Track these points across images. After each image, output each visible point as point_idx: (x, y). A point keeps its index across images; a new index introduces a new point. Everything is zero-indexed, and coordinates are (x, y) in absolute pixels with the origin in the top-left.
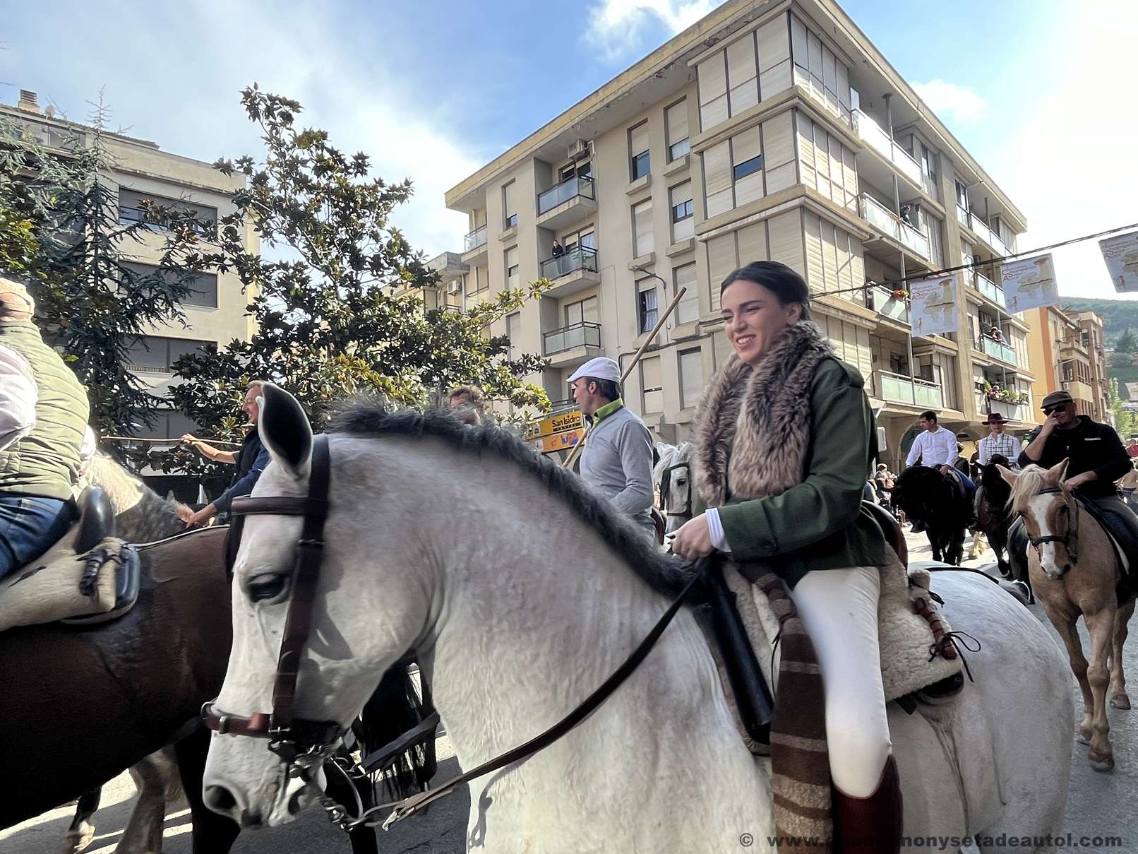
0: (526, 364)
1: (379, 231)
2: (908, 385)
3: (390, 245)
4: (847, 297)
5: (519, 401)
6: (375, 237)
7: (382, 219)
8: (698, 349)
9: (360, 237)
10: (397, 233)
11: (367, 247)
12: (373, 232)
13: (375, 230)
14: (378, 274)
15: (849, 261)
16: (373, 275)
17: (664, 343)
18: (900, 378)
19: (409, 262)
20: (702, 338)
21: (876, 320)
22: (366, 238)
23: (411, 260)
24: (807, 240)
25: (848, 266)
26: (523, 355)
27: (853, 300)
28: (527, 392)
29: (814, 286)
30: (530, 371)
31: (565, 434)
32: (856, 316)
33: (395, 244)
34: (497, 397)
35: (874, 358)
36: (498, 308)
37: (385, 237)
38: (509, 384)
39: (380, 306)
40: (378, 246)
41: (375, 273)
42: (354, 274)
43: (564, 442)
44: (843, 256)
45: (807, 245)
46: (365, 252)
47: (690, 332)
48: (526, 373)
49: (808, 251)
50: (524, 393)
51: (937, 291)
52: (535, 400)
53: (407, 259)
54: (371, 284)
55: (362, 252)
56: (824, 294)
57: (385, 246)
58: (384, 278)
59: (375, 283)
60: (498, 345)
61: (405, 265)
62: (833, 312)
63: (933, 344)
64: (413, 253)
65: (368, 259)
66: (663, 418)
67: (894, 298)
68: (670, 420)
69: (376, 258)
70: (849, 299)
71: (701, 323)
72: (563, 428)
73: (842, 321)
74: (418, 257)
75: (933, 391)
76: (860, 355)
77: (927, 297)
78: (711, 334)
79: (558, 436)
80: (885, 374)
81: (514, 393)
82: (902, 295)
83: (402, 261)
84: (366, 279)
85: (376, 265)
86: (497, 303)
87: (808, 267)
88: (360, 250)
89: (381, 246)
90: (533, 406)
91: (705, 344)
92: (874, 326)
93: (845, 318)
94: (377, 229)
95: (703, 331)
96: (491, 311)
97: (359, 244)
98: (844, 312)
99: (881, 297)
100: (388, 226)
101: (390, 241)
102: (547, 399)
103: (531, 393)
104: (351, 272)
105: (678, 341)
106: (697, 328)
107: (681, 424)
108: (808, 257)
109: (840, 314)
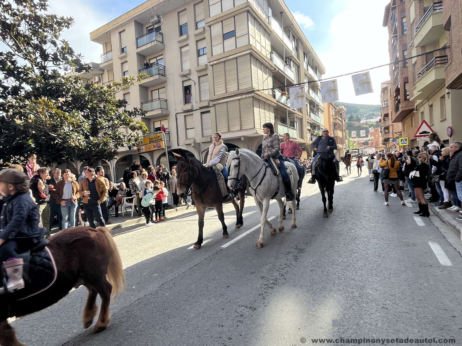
0: (136, 112)
1: (56, 40)
2: (286, 128)
3: (63, 48)
4: (266, 92)
5: (133, 128)
6: (54, 43)
7: (57, 34)
8: (209, 112)
9: (45, 43)
10: (66, 42)
11: (49, 49)
12: (52, 41)
13: (53, 40)
14: (56, 64)
15: (267, 78)
16: (54, 64)
17: (195, 109)
18: (284, 126)
19: (73, 59)
20: (210, 107)
21: (276, 103)
22: (49, 44)
23: (74, 58)
24: (252, 68)
25: (267, 80)
26: (134, 108)
27: (268, 94)
28: (137, 124)
29: (255, 87)
30: (137, 116)
31: (155, 144)
32: (270, 100)
33: (65, 48)
34: (122, 126)
35: (275, 118)
36: (122, 85)
37: (60, 45)
38: (128, 120)
39: (59, 79)
40: (56, 48)
41: (55, 63)
42: (43, 63)
43: (154, 147)
44: (265, 76)
45: (252, 70)
46: (48, 52)
47: (206, 104)
48: (136, 116)
49: (253, 73)
50: (135, 125)
51: (298, 91)
52: (140, 128)
53: (72, 57)
54: (53, 68)
55: (47, 51)
56: (258, 90)
57: (60, 48)
58: (61, 66)
59: (55, 68)
60: (122, 103)
61: (72, 60)
62: (261, 98)
63: (295, 113)
64: (76, 54)
65: (50, 55)
66: (195, 140)
67: (282, 94)
68: (198, 141)
69: (55, 55)
70: (267, 94)
71: (210, 100)
72: (154, 141)
73: (264, 102)
74: (78, 57)
75: (295, 131)
76: (271, 116)
77: (295, 93)
78: (214, 105)
79: (152, 145)
80: (279, 124)
81: (131, 125)
82: (285, 94)
83: (70, 58)
84: (50, 66)
85: (55, 59)
86: (121, 82)
87: (253, 79)
88: (45, 50)
89: (58, 49)
90: (140, 131)
91: (212, 110)
92: (276, 105)
93: (266, 101)
94: (54, 39)
95: (211, 104)
96: (118, 86)
97: (44, 47)
98: (265, 98)
99: (278, 94)
100: (60, 38)
101: (63, 46)
102: (146, 128)
103: (139, 125)
104: (41, 62)
105: (201, 108)
106: (209, 103)
107: (202, 143)
108: (253, 75)
109: (264, 99)
